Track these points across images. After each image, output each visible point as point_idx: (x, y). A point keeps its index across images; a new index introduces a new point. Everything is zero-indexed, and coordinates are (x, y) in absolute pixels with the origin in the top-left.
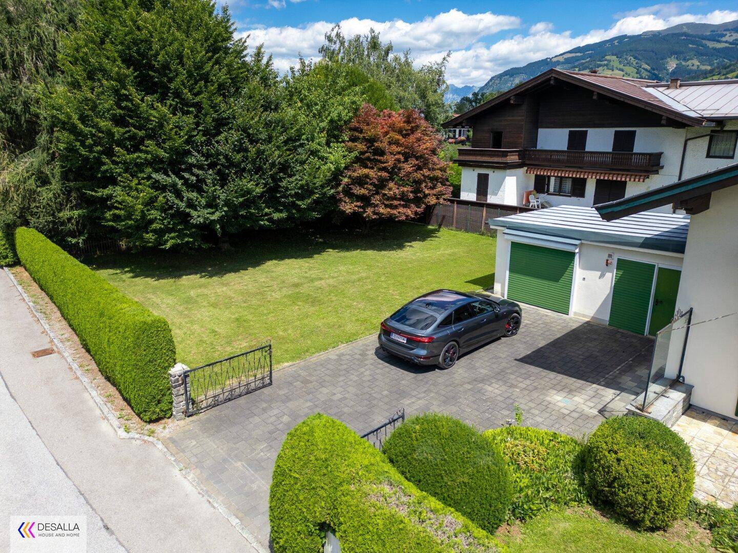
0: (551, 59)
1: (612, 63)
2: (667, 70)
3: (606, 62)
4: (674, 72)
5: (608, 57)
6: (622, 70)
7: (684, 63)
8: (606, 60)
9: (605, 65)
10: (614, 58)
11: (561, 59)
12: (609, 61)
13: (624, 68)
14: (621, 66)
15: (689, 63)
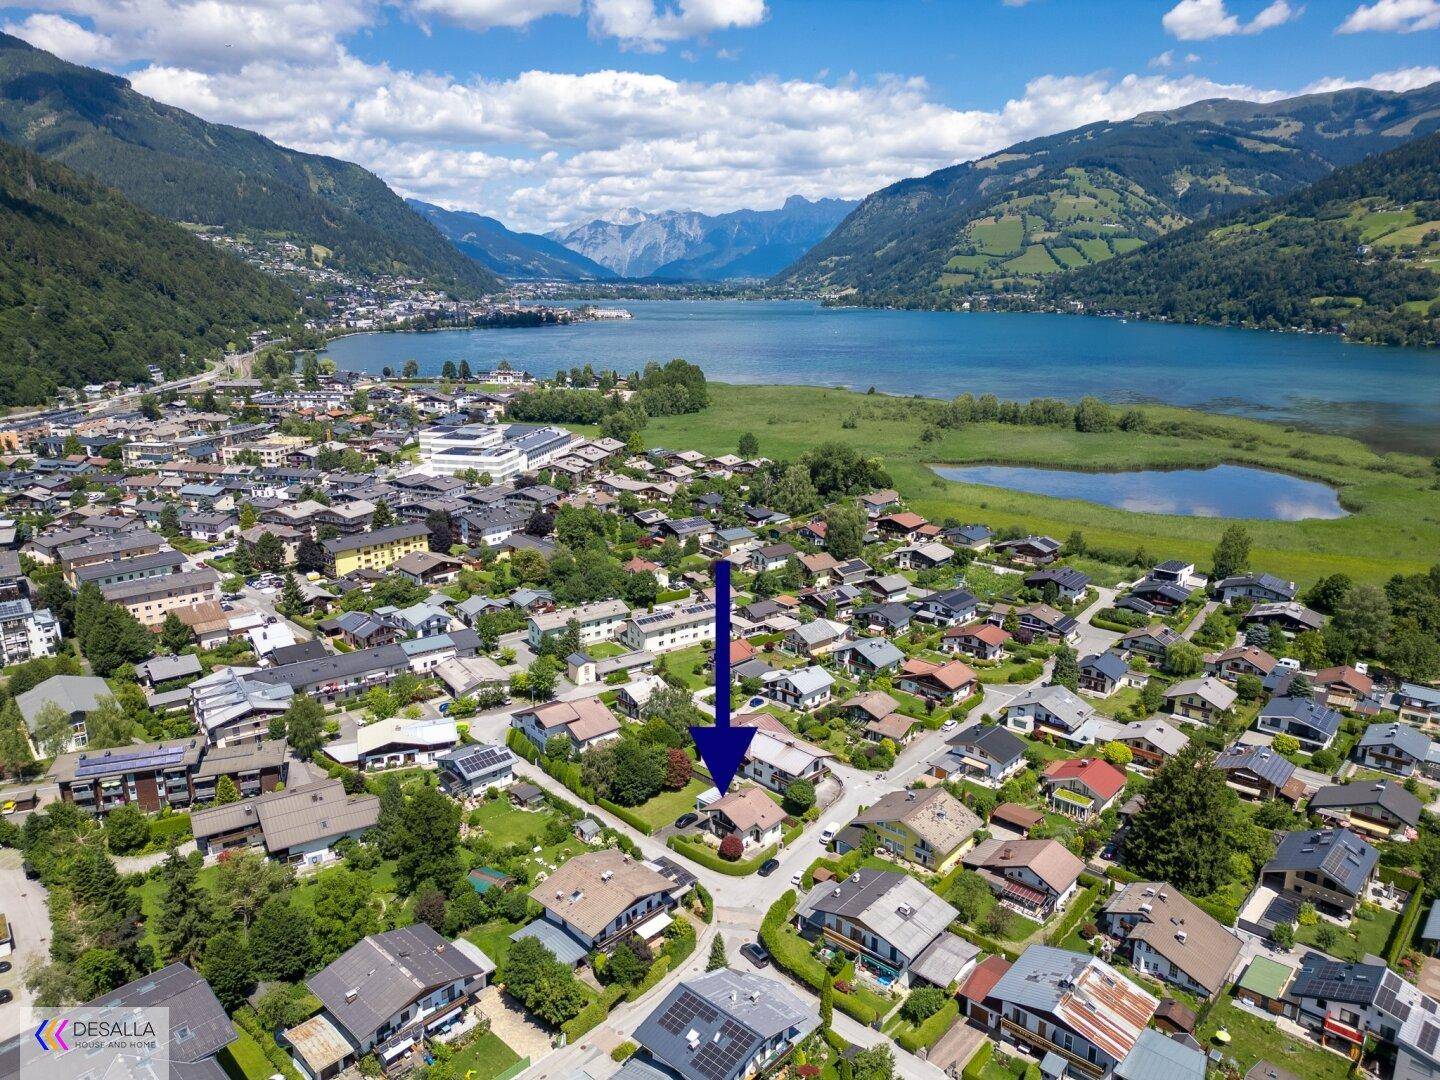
0: (974, 164)
1: (1076, 183)
2: (1175, 193)
3: (1066, 181)
4: (1186, 198)
5: (1070, 171)
6: (1095, 197)
7: (1203, 181)
8: (1066, 177)
9: (1063, 186)
10: (1080, 171)
11: (992, 164)
12: (1072, 178)
13: (1096, 191)
14: (1092, 189)
15: (1212, 180)
